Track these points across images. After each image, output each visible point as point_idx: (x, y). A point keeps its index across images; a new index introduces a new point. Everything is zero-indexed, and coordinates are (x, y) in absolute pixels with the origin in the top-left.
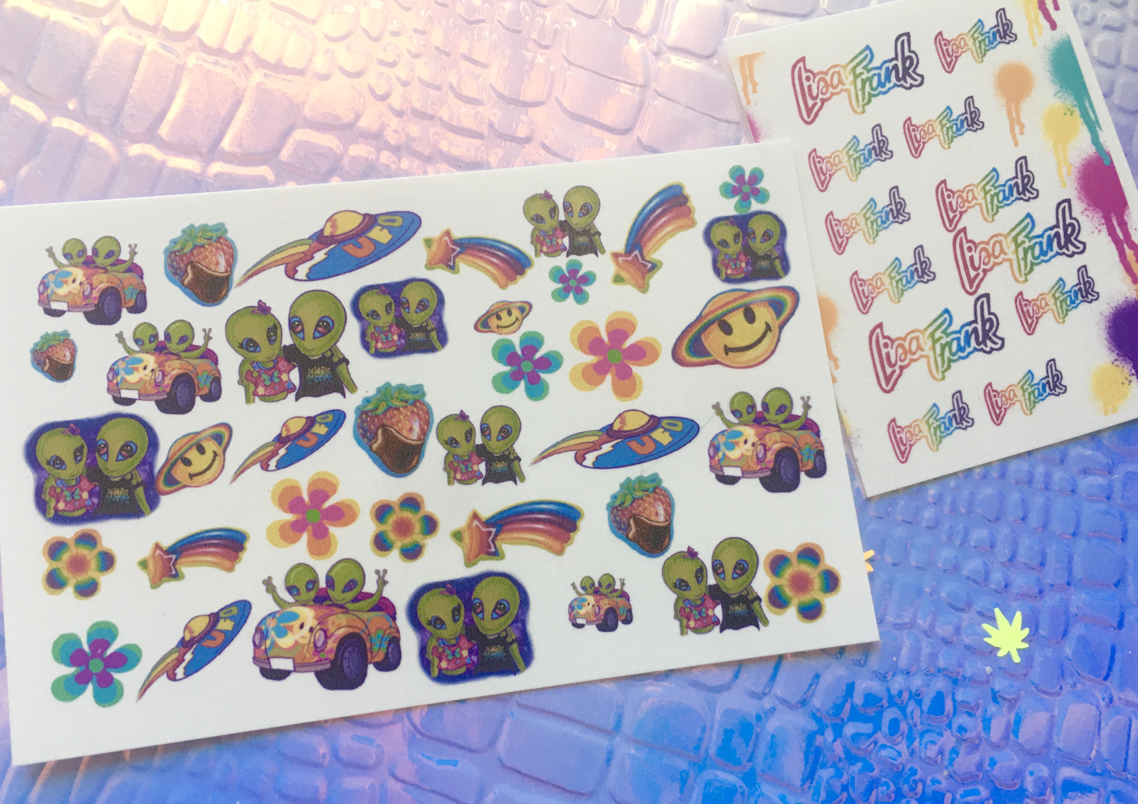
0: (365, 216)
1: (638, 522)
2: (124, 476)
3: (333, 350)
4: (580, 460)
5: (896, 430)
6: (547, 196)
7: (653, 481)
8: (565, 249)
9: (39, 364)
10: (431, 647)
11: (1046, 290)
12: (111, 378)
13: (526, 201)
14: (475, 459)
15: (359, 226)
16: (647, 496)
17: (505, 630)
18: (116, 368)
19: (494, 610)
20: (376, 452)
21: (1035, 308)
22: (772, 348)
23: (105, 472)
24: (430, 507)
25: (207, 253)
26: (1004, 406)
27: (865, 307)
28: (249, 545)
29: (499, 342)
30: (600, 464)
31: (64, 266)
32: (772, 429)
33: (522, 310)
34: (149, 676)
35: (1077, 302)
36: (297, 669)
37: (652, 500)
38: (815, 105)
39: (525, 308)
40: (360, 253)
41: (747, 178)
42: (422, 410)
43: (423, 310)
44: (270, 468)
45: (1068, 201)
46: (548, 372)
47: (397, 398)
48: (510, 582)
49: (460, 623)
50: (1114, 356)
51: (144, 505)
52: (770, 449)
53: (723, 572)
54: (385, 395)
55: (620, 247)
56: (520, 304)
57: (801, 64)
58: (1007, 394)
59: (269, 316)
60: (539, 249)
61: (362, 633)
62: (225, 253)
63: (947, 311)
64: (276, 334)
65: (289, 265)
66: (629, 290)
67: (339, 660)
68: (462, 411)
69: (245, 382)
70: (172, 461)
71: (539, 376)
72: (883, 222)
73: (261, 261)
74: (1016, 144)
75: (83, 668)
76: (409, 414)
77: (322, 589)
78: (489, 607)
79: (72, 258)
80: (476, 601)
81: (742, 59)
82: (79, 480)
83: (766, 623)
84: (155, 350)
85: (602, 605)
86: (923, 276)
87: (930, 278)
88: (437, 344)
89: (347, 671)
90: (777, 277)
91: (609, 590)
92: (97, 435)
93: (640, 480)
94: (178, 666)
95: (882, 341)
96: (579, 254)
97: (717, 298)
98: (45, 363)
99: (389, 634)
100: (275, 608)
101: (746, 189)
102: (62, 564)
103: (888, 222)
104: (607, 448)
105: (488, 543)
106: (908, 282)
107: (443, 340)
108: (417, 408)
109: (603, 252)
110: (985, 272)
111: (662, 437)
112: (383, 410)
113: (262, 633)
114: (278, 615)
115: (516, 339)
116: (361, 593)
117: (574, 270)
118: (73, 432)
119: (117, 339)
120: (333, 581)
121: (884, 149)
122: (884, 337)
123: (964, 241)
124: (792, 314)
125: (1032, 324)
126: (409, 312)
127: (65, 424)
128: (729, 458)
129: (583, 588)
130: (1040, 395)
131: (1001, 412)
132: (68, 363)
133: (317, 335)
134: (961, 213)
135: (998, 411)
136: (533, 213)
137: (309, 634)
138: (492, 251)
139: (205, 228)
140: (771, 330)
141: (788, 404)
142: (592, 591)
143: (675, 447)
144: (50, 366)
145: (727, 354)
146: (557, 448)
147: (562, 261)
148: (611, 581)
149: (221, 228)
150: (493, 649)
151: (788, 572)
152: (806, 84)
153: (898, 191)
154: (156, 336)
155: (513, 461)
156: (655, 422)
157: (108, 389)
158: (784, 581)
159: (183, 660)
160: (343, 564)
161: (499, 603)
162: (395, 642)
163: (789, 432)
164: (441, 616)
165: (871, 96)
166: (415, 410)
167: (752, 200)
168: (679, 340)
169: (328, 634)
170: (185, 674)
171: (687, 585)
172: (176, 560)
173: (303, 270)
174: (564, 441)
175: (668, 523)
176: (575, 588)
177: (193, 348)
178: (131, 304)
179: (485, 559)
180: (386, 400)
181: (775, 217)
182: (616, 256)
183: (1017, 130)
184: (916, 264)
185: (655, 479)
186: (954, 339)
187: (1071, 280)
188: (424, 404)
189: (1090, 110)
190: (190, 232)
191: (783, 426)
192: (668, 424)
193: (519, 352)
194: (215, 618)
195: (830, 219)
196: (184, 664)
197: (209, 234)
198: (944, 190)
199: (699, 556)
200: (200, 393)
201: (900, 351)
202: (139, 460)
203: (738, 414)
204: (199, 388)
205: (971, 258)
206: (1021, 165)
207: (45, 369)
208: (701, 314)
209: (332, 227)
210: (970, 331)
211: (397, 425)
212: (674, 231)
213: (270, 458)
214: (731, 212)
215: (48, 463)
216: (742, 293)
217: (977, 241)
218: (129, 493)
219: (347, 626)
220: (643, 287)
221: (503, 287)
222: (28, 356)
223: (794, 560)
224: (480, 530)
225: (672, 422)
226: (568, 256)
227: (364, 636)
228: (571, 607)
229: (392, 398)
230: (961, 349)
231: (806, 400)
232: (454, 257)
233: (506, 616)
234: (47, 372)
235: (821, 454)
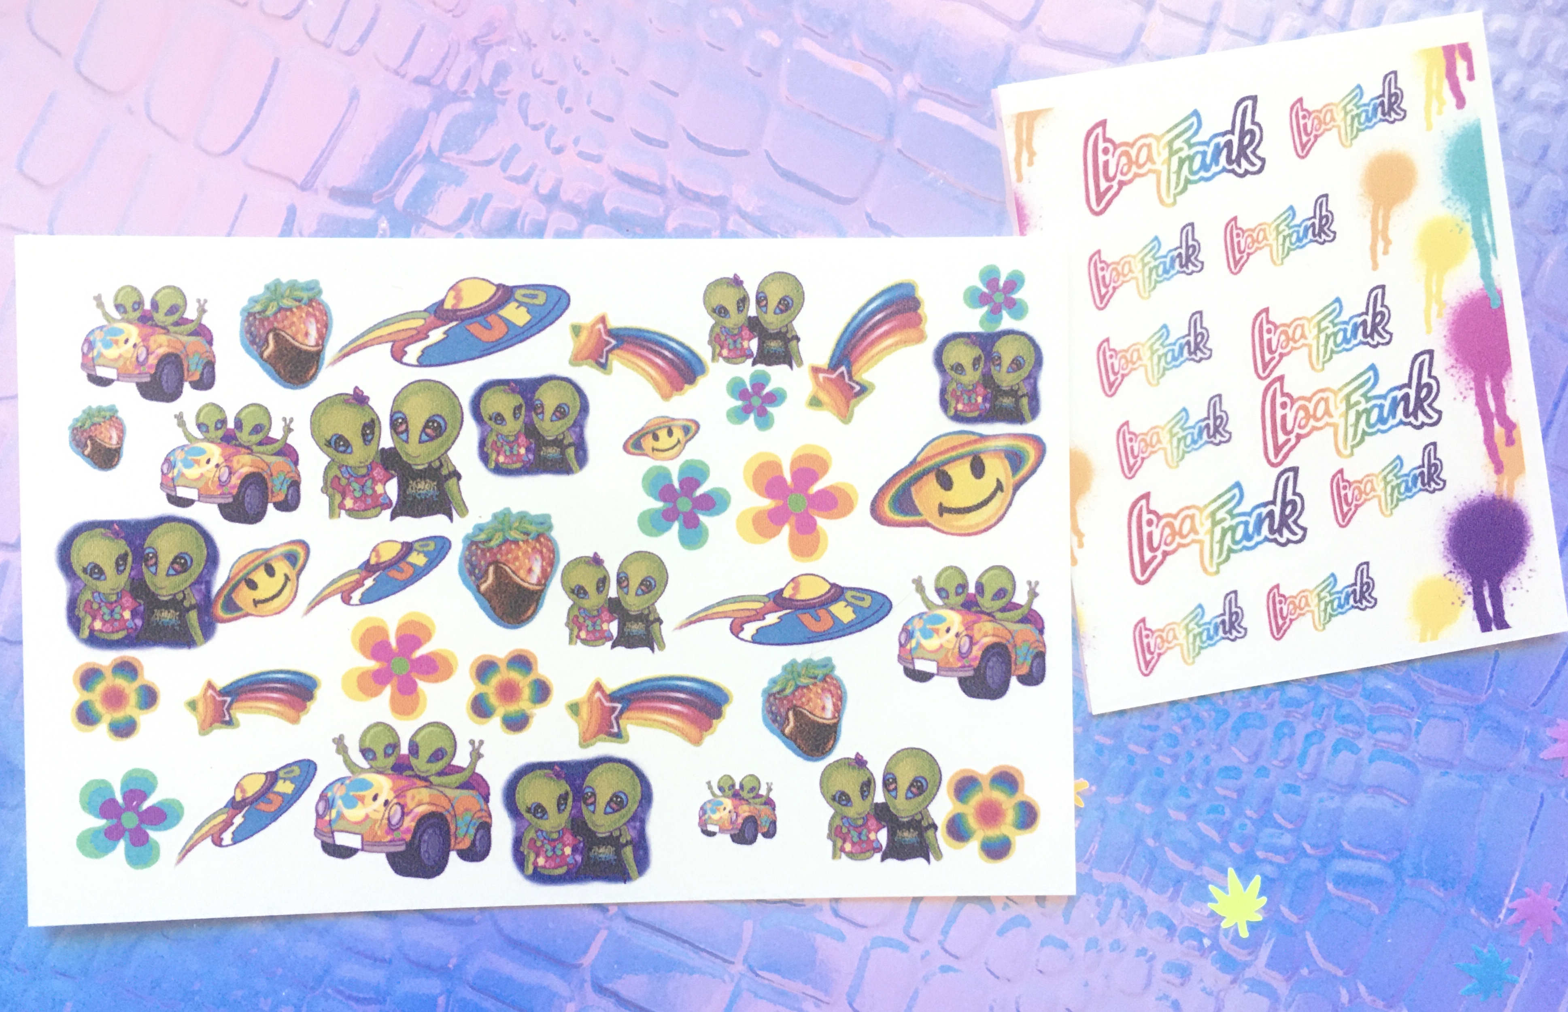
0: (499, 286)
1: (798, 715)
2: (175, 595)
3: (443, 460)
4: (736, 630)
5: (1144, 633)
6: (737, 282)
7: (825, 666)
8: (751, 355)
9: (78, 446)
10: (528, 839)
11: (1377, 471)
12: (165, 471)
13: (709, 286)
14: (606, 615)
15: (490, 299)
16: (815, 684)
17: (619, 829)
18: (172, 458)
19: (608, 803)
20: (483, 595)
21: (1356, 492)
22: (1001, 512)
23: (152, 588)
24: (543, 670)
25: (295, 319)
26: (1290, 617)
27: (1130, 470)
28: (319, 693)
29: (650, 471)
30: (759, 639)
31: (114, 320)
32: (985, 617)
33: (686, 430)
34: (191, 838)
35: (1414, 490)
36: (366, 848)
37: (819, 691)
38: (1109, 189)
39: (690, 429)
40: (488, 336)
41: (1001, 284)
42: (547, 547)
43: (560, 419)
44: (352, 602)
45: (1431, 352)
46: (711, 515)
47: (516, 529)
48: (631, 772)
49: (566, 815)
50: (1448, 566)
51: (196, 631)
52: (976, 644)
53: (896, 789)
54: (502, 523)
55: (823, 361)
56: (685, 423)
57: (1099, 130)
58: (1297, 601)
59: (366, 408)
60: (718, 351)
61: (445, 813)
62: (317, 322)
63: (1238, 485)
64: (373, 433)
65: (397, 344)
66: (827, 418)
67: (416, 841)
68: (596, 554)
69: (330, 490)
70: (233, 582)
71: (698, 519)
72: (1175, 359)
73: (363, 335)
74: (1375, 266)
75: (115, 821)
76: (530, 550)
77: (404, 756)
78: (603, 799)
79: (125, 312)
80: (588, 790)
81: (1020, 116)
82: (120, 595)
83: (939, 856)
84: (222, 439)
85: (740, 812)
86: (1214, 436)
87: (1223, 439)
88: (574, 464)
89: (425, 856)
90: (1021, 420)
91: (752, 795)
92: (145, 540)
93: (808, 664)
94: (225, 830)
95: (1146, 517)
96: (769, 364)
97: (940, 440)
98: (86, 445)
99: (481, 817)
100: (346, 773)
101: (999, 298)
102: (95, 696)
103: (1181, 359)
104: (772, 619)
105: (611, 722)
106: (1194, 442)
107: (582, 460)
108: (541, 543)
109: (800, 363)
110: (1299, 437)
111: (843, 612)
112: (498, 542)
113: (327, 801)
114: (347, 782)
115: (674, 468)
116: (449, 765)
117: (759, 384)
118: (117, 535)
119: (176, 421)
120: (417, 746)
121: (1192, 258)
122: (1150, 512)
123: (1278, 393)
124: (1033, 471)
125: (1347, 513)
126: (543, 420)
127: (107, 525)
128: (924, 648)
129: (721, 789)
130: (1340, 606)
131: (1284, 623)
132: (114, 447)
133: (424, 437)
134: (1282, 356)
135: (1280, 622)
136: (715, 304)
137: (383, 808)
138: (657, 348)
139: (293, 285)
140: (1002, 490)
141: (1009, 587)
142: (730, 793)
143: (859, 627)
144: (92, 450)
145: (941, 515)
146: (710, 612)
147: (745, 371)
148: (755, 784)
149: (313, 288)
150: (602, 850)
151: (976, 799)
152: (1102, 158)
153: (1201, 317)
154: (224, 422)
155: (653, 622)
156: (837, 593)
157: (162, 484)
158: (969, 810)
159: (232, 824)
160: (431, 729)
161: (615, 795)
162: (485, 828)
163: (1004, 623)
164: (544, 804)
165: (1188, 182)
166: (538, 545)
167: (1004, 313)
168: (883, 490)
169: (406, 810)
170: (232, 839)
171: (849, 800)
172: (231, 704)
173: (414, 352)
174: (719, 604)
175: (835, 721)
176: (710, 787)
177: (268, 441)
178: (196, 377)
179: (605, 740)
180: (503, 530)
181: (1031, 340)
182: (816, 370)
183: (1381, 245)
184: (1208, 418)
185: (827, 664)
186: (1241, 522)
187: (1413, 460)
188: (549, 539)
189: (1487, 229)
190: (275, 290)
191: (999, 615)
192: (853, 597)
193: (677, 485)
194: (273, 777)
195: (1104, 349)
196: (232, 829)
197: (298, 294)
198: (1264, 322)
199: (868, 766)
200: (274, 500)
201: (1167, 531)
202: (195, 576)
203: (944, 594)
204: (272, 492)
205: (1284, 417)
206: (1376, 297)
207: (86, 453)
208: (915, 459)
209: (455, 298)
210: (1264, 515)
211: (513, 563)
212: (896, 345)
213: (354, 589)
214: (975, 327)
215: (85, 570)
216: (973, 437)
217: (1295, 396)
218: (180, 616)
219: (430, 803)
220: (845, 416)
221: (666, 397)
222: (66, 435)
223: (986, 784)
224: (602, 704)
225: (858, 594)
226: (754, 364)
227: (449, 818)
228: (703, 810)
229: (510, 529)
230: (1247, 537)
231: (1033, 585)
232: (608, 352)
233: (623, 811)
234: (88, 456)
235: (1040, 656)
